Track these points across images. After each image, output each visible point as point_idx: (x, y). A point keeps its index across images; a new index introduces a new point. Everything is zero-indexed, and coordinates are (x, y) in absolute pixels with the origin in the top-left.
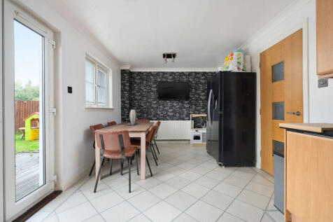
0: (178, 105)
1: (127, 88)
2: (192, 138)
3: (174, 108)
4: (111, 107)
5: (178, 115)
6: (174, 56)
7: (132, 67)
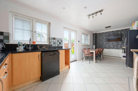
0: (116, 43)
1: (95, 39)
2: (122, 57)
3: (114, 44)
4: (89, 44)
5: (115, 47)
6: (110, 27)
7: (96, 32)
